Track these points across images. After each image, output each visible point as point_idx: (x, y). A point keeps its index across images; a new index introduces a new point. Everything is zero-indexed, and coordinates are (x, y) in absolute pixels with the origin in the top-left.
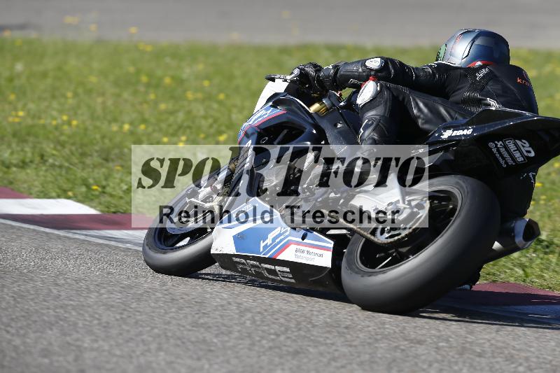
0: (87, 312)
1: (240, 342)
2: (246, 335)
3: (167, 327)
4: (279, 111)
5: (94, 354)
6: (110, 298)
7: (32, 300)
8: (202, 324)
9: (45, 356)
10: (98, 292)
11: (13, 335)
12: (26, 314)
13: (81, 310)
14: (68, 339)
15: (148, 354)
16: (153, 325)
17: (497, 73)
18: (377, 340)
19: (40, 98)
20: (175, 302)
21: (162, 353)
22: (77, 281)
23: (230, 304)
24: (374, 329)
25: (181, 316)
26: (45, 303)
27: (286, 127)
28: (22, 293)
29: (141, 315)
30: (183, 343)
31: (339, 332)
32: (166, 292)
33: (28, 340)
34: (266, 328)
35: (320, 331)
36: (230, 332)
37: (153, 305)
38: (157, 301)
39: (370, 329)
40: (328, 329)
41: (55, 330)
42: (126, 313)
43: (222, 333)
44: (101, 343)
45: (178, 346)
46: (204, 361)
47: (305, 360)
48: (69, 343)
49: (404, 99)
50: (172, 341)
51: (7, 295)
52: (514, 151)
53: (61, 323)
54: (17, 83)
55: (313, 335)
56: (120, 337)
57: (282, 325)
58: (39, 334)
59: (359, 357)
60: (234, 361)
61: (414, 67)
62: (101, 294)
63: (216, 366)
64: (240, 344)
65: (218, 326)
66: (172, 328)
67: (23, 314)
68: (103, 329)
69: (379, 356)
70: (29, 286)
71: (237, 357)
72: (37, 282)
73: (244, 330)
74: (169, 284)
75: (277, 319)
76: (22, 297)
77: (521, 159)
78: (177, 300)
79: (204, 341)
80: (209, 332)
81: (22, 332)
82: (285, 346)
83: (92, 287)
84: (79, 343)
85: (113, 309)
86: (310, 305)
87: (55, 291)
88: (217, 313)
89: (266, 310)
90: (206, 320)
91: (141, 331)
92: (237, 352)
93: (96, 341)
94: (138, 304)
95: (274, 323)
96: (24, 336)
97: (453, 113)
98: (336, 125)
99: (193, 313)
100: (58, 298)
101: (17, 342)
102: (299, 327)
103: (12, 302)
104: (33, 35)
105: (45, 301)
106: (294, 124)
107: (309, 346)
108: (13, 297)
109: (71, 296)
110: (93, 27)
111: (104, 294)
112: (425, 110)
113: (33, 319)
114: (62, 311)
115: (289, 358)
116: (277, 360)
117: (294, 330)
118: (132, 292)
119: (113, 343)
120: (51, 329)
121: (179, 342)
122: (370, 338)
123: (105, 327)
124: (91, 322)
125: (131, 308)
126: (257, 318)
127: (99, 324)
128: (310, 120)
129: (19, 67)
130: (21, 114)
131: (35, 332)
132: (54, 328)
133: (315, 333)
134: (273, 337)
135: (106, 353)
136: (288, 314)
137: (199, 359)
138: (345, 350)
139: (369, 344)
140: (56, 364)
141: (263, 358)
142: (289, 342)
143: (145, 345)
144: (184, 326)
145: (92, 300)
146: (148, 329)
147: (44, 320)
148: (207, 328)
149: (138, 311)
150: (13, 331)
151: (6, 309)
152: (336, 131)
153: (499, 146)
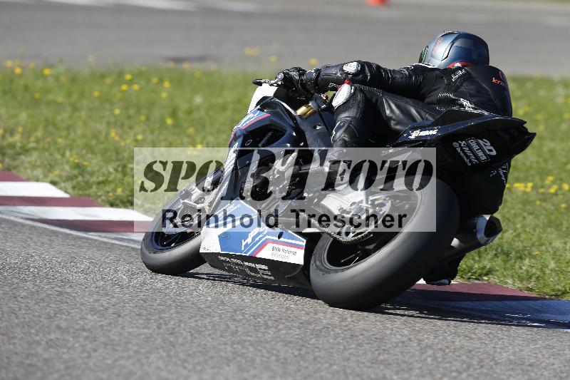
0: (265, 348)
2: (428, 372)
3: (346, 363)
6: (289, 334)
7: (209, 335)
8: (382, 361)
10: (276, 328)
11: (190, 371)
12: (203, 350)
13: (259, 346)
14: (245, 375)
16: (332, 362)
17: (474, 74)
19: (219, 131)
20: (355, 338)
22: (255, 316)
23: (411, 341)
24: (560, 367)
25: (361, 352)
26: (222, 339)
27: (271, 130)
28: (200, 329)
29: (320, 351)
31: (522, 369)
32: (346, 328)
34: (448, 365)
35: (503, 368)
36: (411, 369)
37: (332, 341)
38: (336, 337)
39: (555, 366)
40: (512, 367)
41: (232, 367)
42: (304, 349)
43: (403, 370)
49: (377, 101)
51: (184, 330)
52: (477, 150)
53: (239, 359)
54: (195, 115)
55: (496, 373)
56: (299, 374)
57: (464, 362)
58: (216, 370)
61: (392, 69)
62: (279, 330)
65: (398, 363)
66: (351, 365)
67: (200, 349)
68: (281, 366)
70: (207, 321)
72: (214, 317)
73: (425, 367)
74: (349, 320)
75: (459, 356)
76: (199, 332)
77: (484, 158)
78: (357, 336)
80: (389, 369)
81: (199, 368)
83: (270, 323)
85: (292, 345)
86: (494, 341)
87: (232, 327)
88: (397, 349)
89: (447, 347)
90: (386, 356)
91: (319, 368)
93: (274, 377)
94: (317, 340)
95: (456, 360)
96: (201, 371)
97: (423, 114)
98: (315, 127)
99: (373, 349)
100: (236, 333)
102: (481, 364)
103: (189, 338)
104: (212, 67)
105: (222, 336)
106: (276, 126)
108: (190, 332)
109: (249, 332)
110: (273, 59)
111: (282, 330)
112: (397, 111)
113: (210, 354)
114: (240, 347)
117: (476, 367)
118: (311, 327)
120: (229, 365)
123: (282, 363)
124: (268, 358)
125: (309, 344)
126: (438, 355)
127: (277, 360)
128: (291, 123)
129: (198, 100)
130: (199, 147)
131: (213, 368)
132: (231, 364)
133: (498, 371)
134: (454, 374)
136: (471, 351)
144: (363, 363)
145: (270, 336)
146: (327, 365)
147: (221, 356)
148: (387, 364)
149: (317, 348)
150: (190, 367)
151: (182, 344)
152: (315, 133)
153: (462, 145)
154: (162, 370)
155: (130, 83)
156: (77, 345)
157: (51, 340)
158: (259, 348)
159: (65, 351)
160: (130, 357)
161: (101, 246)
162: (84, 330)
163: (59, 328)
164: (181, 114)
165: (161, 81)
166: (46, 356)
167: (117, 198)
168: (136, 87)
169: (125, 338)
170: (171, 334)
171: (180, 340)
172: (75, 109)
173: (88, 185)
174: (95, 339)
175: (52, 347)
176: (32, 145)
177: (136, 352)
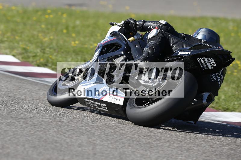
1: (165, 144)
2: (167, 141)
4: (113, 38)
5: (101, 147)
7: (76, 122)
8: (149, 135)
9: (80, 147)
11: (66, 137)
12: (73, 129)
13: (97, 128)
14: (90, 140)
15: (124, 148)
16: (127, 135)
18: (224, 145)
19: (86, 36)
21: (130, 148)
27: (115, 45)
30: (140, 143)
31: (207, 141)
33: (73, 140)
34: (176, 138)
36: (160, 140)
40: (203, 140)
42: (116, 130)
43: (157, 140)
44: (104, 142)
45: (137, 145)
46: (148, 152)
47: (192, 153)
48: (90, 142)
50: (135, 142)
52: (208, 63)
53: (88, 133)
54: (76, 29)
55: (196, 142)
56: (113, 140)
57: (183, 137)
58: (78, 137)
59: (215, 152)
60: (161, 152)
63: (153, 154)
64: (164, 145)
65: (155, 137)
66: (135, 137)
69: (224, 152)
71: (162, 150)
73: (167, 139)
76: (72, 121)
79: (149, 143)
80: (152, 139)
81: (71, 136)
82: (184, 146)
84: (95, 142)
85: (111, 128)
91: (122, 138)
92: (163, 148)
93: (102, 141)
95: (180, 136)
96: (71, 138)
98: (136, 46)
101: (68, 140)
103: (67, 123)
105: (81, 123)
107: (194, 147)
113: (76, 131)
114: (89, 128)
115: (185, 152)
116: (180, 152)
117: (188, 139)
119: (109, 142)
120: (83, 136)
121: (138, 143)
122: (221, 144)
123: (106, 135)
124: (101, 133)
127: (104, 134)
129: (78, 22)
130: (77, 42)
131: (76, 136)
134: (179, 142)
135: (106, 147)
137: (146, 151)
138: (209, 149)
139: (220, 147)
140: (84, 151)
141: (174, 151)
142: (185, 145)
143: (123, 144)
144: (140, 136)
146: (125, 137)
147: (80, 132)
148: (151, 137)
149: (122, 129)
150: (67, 136)
151: (64, 126)
152: (135, 48)
153: (201, 60)
154: (54, 137)
155: (49, 14)
156: (19, 125)
157: (8, 122)
158: (97, 129)
159: (13, 127)
160: (42, 131)
161: (32, 83)
162: (22, 119)
163: (12, 117)
164: (70, 29)
165: (63, 14)
166: (5, 129)
167: (41, 63)
168: (51, 16)
169: (40, 123)
170: (60, 121)
171: (64, 124)
172: (25, 24)
173: (29, 57)
174: (27, 123)
175: (8, 125)
176: (5, 39)
177: (44, 129)
